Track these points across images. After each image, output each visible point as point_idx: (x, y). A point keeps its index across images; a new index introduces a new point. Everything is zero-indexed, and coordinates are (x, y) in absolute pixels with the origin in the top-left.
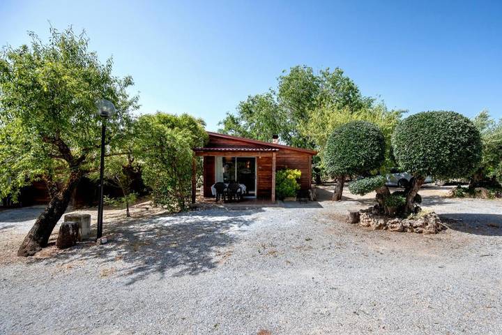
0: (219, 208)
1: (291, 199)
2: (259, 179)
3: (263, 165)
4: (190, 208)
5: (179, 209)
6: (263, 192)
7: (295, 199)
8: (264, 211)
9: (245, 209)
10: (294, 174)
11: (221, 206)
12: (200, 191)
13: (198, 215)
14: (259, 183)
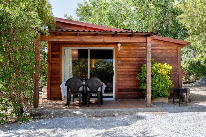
0: (75, 115)
1: (162, 100)
2: (118, 76)
3: (123, 59)
4: (32, 115)
5: (15, 116)
6: (124, 93)
7: (167, 100)
8: (142, 118)
9: (114, 116)
10: (165, 69)
11: (78, 112)
12: (43, 94)
13: (44, 126)
14: (118, 81)
